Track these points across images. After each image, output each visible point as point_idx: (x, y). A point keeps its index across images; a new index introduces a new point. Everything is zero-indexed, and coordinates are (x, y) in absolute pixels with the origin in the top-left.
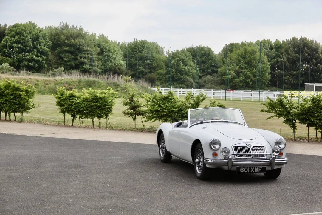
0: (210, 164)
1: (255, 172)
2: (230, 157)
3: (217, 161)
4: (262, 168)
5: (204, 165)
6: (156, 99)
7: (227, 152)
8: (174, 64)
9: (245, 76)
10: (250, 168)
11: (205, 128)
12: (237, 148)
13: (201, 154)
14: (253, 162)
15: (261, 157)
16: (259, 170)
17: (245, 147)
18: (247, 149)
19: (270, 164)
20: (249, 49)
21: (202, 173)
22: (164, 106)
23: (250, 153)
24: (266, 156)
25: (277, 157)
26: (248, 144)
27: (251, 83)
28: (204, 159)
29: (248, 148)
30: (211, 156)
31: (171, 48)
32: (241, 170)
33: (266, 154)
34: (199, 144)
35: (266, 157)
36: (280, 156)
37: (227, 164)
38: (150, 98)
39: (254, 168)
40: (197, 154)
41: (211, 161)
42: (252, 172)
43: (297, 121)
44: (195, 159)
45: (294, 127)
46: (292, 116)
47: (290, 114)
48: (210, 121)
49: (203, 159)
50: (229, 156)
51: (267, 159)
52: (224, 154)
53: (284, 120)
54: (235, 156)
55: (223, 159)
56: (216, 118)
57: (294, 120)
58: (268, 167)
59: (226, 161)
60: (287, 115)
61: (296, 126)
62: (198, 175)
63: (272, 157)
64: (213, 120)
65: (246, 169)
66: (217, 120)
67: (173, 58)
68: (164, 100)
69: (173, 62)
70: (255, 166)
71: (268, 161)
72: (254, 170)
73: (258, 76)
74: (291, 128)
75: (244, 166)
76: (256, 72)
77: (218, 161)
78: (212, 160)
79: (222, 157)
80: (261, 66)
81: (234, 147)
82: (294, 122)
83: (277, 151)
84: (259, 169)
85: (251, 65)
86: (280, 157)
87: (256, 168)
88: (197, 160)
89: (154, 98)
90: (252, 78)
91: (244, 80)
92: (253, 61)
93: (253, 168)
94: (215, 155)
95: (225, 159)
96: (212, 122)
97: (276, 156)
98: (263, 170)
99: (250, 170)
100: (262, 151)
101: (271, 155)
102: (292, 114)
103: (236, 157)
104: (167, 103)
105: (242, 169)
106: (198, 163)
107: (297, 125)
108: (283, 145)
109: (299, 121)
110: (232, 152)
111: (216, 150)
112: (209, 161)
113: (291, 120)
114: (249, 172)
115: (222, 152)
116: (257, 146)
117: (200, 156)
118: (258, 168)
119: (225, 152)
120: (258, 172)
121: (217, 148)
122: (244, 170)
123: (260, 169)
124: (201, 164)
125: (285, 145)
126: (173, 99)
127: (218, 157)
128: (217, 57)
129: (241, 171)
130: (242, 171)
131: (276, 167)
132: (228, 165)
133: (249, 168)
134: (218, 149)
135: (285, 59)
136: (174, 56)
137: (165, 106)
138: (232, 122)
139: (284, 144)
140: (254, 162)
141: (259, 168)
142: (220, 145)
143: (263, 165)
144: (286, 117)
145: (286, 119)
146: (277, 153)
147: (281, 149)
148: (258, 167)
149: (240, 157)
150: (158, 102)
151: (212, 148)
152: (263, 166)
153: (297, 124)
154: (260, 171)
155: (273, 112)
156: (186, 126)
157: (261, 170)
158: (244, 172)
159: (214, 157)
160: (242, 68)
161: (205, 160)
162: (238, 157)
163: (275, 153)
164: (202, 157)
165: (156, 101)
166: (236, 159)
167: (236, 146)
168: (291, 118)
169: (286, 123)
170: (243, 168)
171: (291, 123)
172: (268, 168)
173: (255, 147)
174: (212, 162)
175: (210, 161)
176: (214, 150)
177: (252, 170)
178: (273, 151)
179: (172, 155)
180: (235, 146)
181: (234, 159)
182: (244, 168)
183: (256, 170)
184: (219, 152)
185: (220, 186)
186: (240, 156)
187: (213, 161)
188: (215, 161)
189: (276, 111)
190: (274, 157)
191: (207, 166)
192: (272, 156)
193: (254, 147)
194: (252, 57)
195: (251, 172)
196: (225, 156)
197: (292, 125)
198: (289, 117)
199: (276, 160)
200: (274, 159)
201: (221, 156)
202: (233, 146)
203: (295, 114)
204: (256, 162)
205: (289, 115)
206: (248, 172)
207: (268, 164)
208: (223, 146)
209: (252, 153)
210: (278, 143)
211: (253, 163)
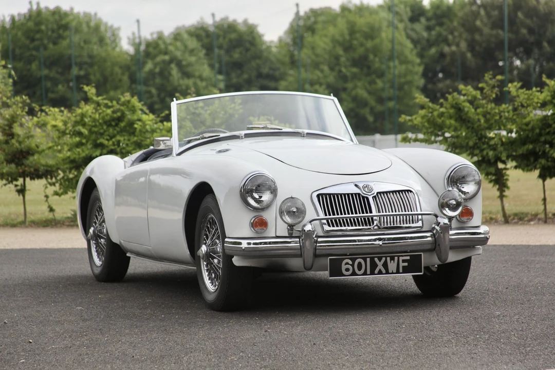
0: (246, 254)
1: (387, 273)
2: (308, 228)
3: (265, 243)
4: (408, 258)
5: (228, 258)
6: (84, 125)
7: (298, 211)
8: (152, 73)
9: (354, 99)
10: (372, 260)
11: (227, 150)
12: (329, 201)
13: (217, 229)
14: (380, 239)
15: (405, 225)
16: (402, 264)
17: (352, 194)
18: (359, 201)
19: (435, 247)
21: (221, 290)
22: (111, 143)
23: (371, 212)
24: (420, 222)
25: (454, 222)
26: (361, 185)
28: (226, 240)
29: (363, 197)
30: (247, 231)
31: (138, 21)
32: (344, 267)
33: (422, 215)
34: (208, 200)
35: (420, 224)
36: (465, 219)
37: (299, 253)
38: (65, 123)
39: (384, 259)
40: (203, 232)
41: (249, 244)
42: (380, 273)
43: (511, 164)
44: (199, 247)
45: (500, 181)
46: (494, 148)
47: (488, 143)
48: (243, 133)
49: (224, 242)
50: (304, 226)
51: (423, 230)
52: (288, 219)
54: (322, 224)
55: (287, 235)
56: (261, 124)
57: (498, 159)
58: (427, 254)
59: (294, 244)
60: (478, 148)
61: (507, 180)
62: (210, 298)
63: (438, 224)
64: (252, 128)
65: (360, 264)
66: (263, 128)
67: (147, 55)
68: (109, 125)
69: (149, 66)
70: (388, 252)
71: (428, 234)
72: (385, 265)
74: (491, 185)
75: (353, 255)
76: (383, 89)
77: (270, 243)
78: (252, 241)
79: (283, 230)
80: (397, 68)
81: (318, 196)
82: (501, 166)
83: (454, 202)
84: (401, 261)
85: (369, 67)
86: (464, 222)
87: (392, 259)
88: (204, 248)
89: (76, 123)
90: (373, 103)
92: (371, 57)
93: (380, 259)
94: (260, 224)
95: (291, 236)
96: (247, 136)
97: (450, 219)
99: (374, 266)
100: (407, 206)
101: (436, 216)
102: (492, 142)
103: (327, 228)
104: (121, 136)
105: (347, 264)
106: (209, 256)
107: (508, 175)
108: (473, 183)
109: (514, 164)
110: (313, 213)
111: (263, 209)
112: (240, 244)
113: (492, 161)
114: (368, 272)
115: (281, 213)
116: (390, 192)
117: (214, 235)
118: (396, 258)
119: (290, 213)
120: (398, 272)
121: (265, 204)
122: (353, 265)
123: (404, 261)
124: (216, 261)
125: (479, 184)
126: (140, 123)
127: (271, 232)
128: (274, 50)
129: (344, 272)
130: (347, 270)
131: (452, 257)
132: (301, 256)
133: (368, 260)
134: (268, 206)
135: (463, 45)
136: (151, 50)
137: (113, 143)
138: (310, 135)
139: (474, 180)
140: (384, 239)
141: (401, 258)
142: (274, 191)
143: (413, 248)
144: (477, 152)
145: (476, 159)
146: (454, 208)
147: (468, 196)
148: (399, 257)
149: (340, 228)
150: (90, 131)
151: (248, 204)
152: (411, 252)
153: (508, 172)
154: (403, 267)
155: (436, 142)
156: (167, 153)
157: (406, 264)
158: (354, 274)
159: (257, 232)
160: (344, 78)
161: (228, 242)
162: (332, 228)
163: (447, 209)
164: (218, 238)
165: (85, 131)
166: (328, 234)
167: (326, 195)
168: (491, 153)
170: (350, 262)
171: (492, 170)
172: (431, 260)
173: (383, 193)
174: (252, 246)
175: (244, 244)
176: (255, 209)
177: (380, 265)
178: (442, 206)
179: (128, 255)
180: (322, 195)
181: (322, 235)
182: (353, 260)
183: (392, 266)
184: (271, 216)
186: (337, 223)
187: (254, 244)
188: (261, 243)
189: (446, 139)
190: (446, 221)
191: (237, 261)
192: (440, 220)
193: (380, 193)
194: (369, 44)
195: (376, 271)
196: (291, 227)
197: (494, 175)
198: (485, 153)
199: (451, 232)
200: (446, 228)
201: (277, 227)
202: (315, 195)
203: (503, 144)
204: (389, 239)
205: (485, 146)
206: (365, 274)
207: (429, 247)
208: (282, 196)
209: (374, 212)
210: (456, 179)
211: (381, 243)
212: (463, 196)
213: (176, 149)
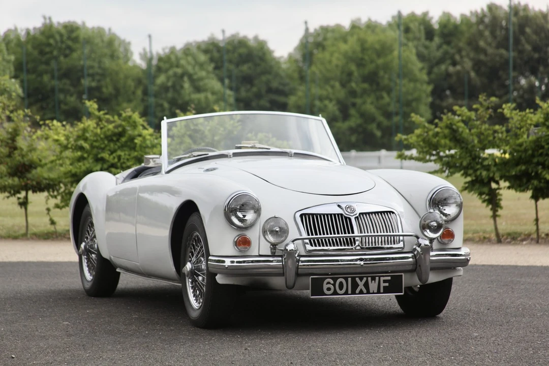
0: (230, 272)
1: (368, 292)
2: (291, 247)
3: (248, 262)
4: (389, 278)
5: (211, 276)
6: (86, 140)
7: (280, 231)
8: (165, 88)
9: (363, 115)
10: (353, 280)
11: (214, 169)
12: (312, 221)
13: (202, 247)
14: (361, 260)
15: (387, 246)
16: (383, 285)
17: (335, 215)
18: (342, 221)
19: (416, 268)
20: (371, 39)
21: (205, 307)
22: (112, 157)
23: (353, 232)
24: (402, 243)
25: (435, 245)
26: (343, 206)
27: (378, 134)
28: (210, 258)
29: (346, 218)
30: (230, 250)
31: (150, 36)
32: (325, 286)
33: (403, 236)
34: (193, 219)
35: (401, 245)
36: (445, 240)
37: (281, 272)
38: (67, 138)
39: (365, 279)
40: (189, 250)
41: (232, 262)
42: (361, 292)
43: (504, 184)
44: (185, 264)
45: (493, 201)
46: (487, 168)
47: (481, 163)
48: (231, 152)
49: (207, 260)
50: (287, 245)
51: (405, 250)
52: (271, 238)
53: (466, 183)
54: (305, 244)
55: (270, 254)
56: (249, 144)
57: (492, 179)
58: (408, 275)
59: (275, 262)
60: (472, 168)
61: (500, 200)
62: (194, 315)
63: (419, 245)
64: (240, 148)
65: (341, 284)
66: (252, 147)
67: (159, 69)
68: (111, 140)
69: (161, 79)
70: (370, 273)
71: (410, 255)
72: (366, 285)
73: (397, 114)
74: (485, 204)
75: (335, 274)
76: (389, 104)
77: (252, 262)
78: (236, 260)
79: (266, 249)
80: (405, 86)
81: (301, 216)
82: (494, 185)
83: (435, 224)
84: (382, 281)
85: (378, 84)
86: (444, 244)
87: (373, 279)
88: (189, 266)
89: (79, 138)
90: (381, 118)
91: (360, 126)
92: (381, 73)
93: (361, 279)
94: (243, 243)
95: (273, 255)
96: (235, 155)
97: (431, 240)
98: (394, 285)
99: (355, 285)
100: (388, 227)
101: (418, 238)
102: (486, 163)
103: (309, 247)
104: (122, 151)
105: (329, 283)
106: (193, 274)
107: (501, 195)
108: (455, 205)
109: (507, 184)
110: (296, 233)
111: (246, 228)
112: (224, 262)
113: (486, 181)
114: (350, 292)
115: (264, 232)
116: (372, 213)
117: (199, 253)
118: (377, 278)
119: (273, 232)
120: (379, 292)
121: (248, 222)
122: (334, 285)
123: (385, 281)
124: (200, 278)
125: (460, 206)
126: (140, 139)
127: (254, 251)
128: (284, 66)
129: (326, 291)
130: (329, 289)
131: (433, 278)
132: (283, 274)
133: (350, 279)
134: (252, 225)
135: (468, 64)
136: (162, 64)
137: (114, 158)
138: (297, 155)
139: (455, 202)
140: (366, 260)
141: (382, 279)
142: (258, 211)
143: (394, 269)
144: (470, 172)
145: (469, 179)
146: (435, 230)
147: (450, 218)
148: (380, 277)
149: (322, 248)
150: (92, 147)
151: (232, 223)
152: (392, 272)
153: (501, 192)
154: (384, 287)
155: (431, 161)
157: (387, 284)
158: (335, 293)
159: (240, 251)
160: (353, 93)
161: (211, 260)
162: (314, 248)
163: (428, 231)
164: (203, 256)
165: (86, 146)
166: (310, 254)
167: (309, 214)
168: (484, 173)
169: (470, 191)
170: (332, 282)
171: (486, 190)
172: (410, 281)
173: (366, 213)
174: (235, 264)
175: (228, 262)
176: (239, 228)
177: (361, 284)
178: (424, 227)
179: (118, 270)
180: (305, 214)
181: (304, 254)
182: (335, 280)
183: (373, 286)
184: (254, 235)
185: (261, 339)
186: (319, 242)
187: (238, 262)
188: (244, 262)
189: (440, 158)
190: (427, 242)
191: (220, 279)
192: (421, 241)
193: (362, 214)
194: (380, 61)
195: (357, 291)
196: (274, 246)
197: (487, 195)
198: (478, 173)
199: (432, 253)
200: (427, 250)
201: (260, 246)
202: (298, 215)
203: (496, 164)
204: (370, 259)
205: (479, 166)
206: (346, 293)
207: (410, 268)
208: (265, 215)
209: (356, 233)
210: (437, 201)
211: (362, 263)
212: (444, 218)
213: (166, 167)
